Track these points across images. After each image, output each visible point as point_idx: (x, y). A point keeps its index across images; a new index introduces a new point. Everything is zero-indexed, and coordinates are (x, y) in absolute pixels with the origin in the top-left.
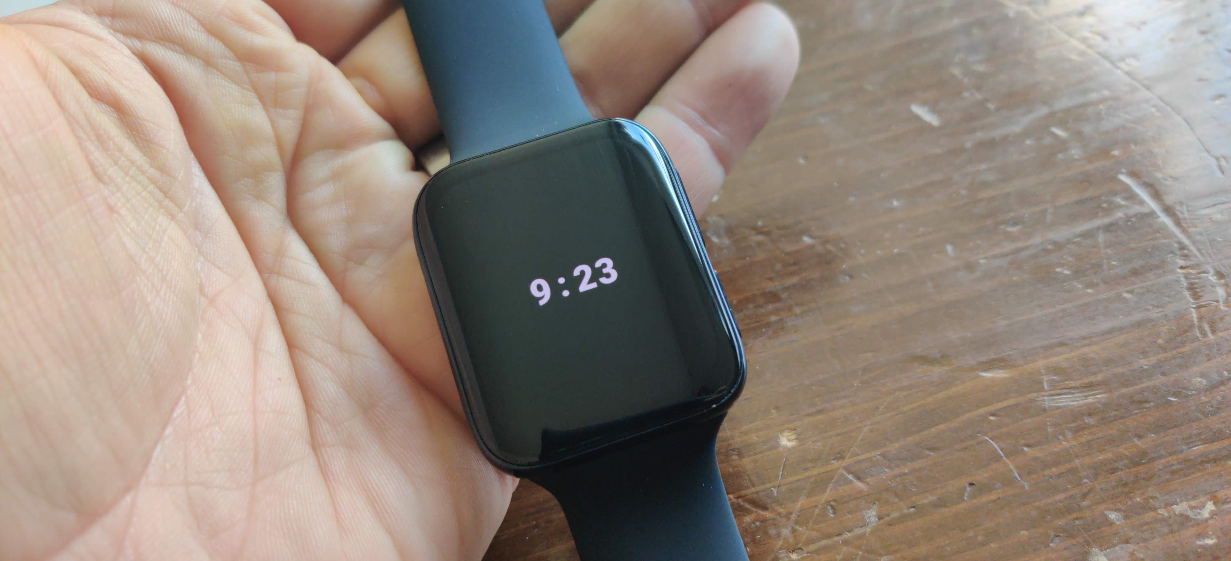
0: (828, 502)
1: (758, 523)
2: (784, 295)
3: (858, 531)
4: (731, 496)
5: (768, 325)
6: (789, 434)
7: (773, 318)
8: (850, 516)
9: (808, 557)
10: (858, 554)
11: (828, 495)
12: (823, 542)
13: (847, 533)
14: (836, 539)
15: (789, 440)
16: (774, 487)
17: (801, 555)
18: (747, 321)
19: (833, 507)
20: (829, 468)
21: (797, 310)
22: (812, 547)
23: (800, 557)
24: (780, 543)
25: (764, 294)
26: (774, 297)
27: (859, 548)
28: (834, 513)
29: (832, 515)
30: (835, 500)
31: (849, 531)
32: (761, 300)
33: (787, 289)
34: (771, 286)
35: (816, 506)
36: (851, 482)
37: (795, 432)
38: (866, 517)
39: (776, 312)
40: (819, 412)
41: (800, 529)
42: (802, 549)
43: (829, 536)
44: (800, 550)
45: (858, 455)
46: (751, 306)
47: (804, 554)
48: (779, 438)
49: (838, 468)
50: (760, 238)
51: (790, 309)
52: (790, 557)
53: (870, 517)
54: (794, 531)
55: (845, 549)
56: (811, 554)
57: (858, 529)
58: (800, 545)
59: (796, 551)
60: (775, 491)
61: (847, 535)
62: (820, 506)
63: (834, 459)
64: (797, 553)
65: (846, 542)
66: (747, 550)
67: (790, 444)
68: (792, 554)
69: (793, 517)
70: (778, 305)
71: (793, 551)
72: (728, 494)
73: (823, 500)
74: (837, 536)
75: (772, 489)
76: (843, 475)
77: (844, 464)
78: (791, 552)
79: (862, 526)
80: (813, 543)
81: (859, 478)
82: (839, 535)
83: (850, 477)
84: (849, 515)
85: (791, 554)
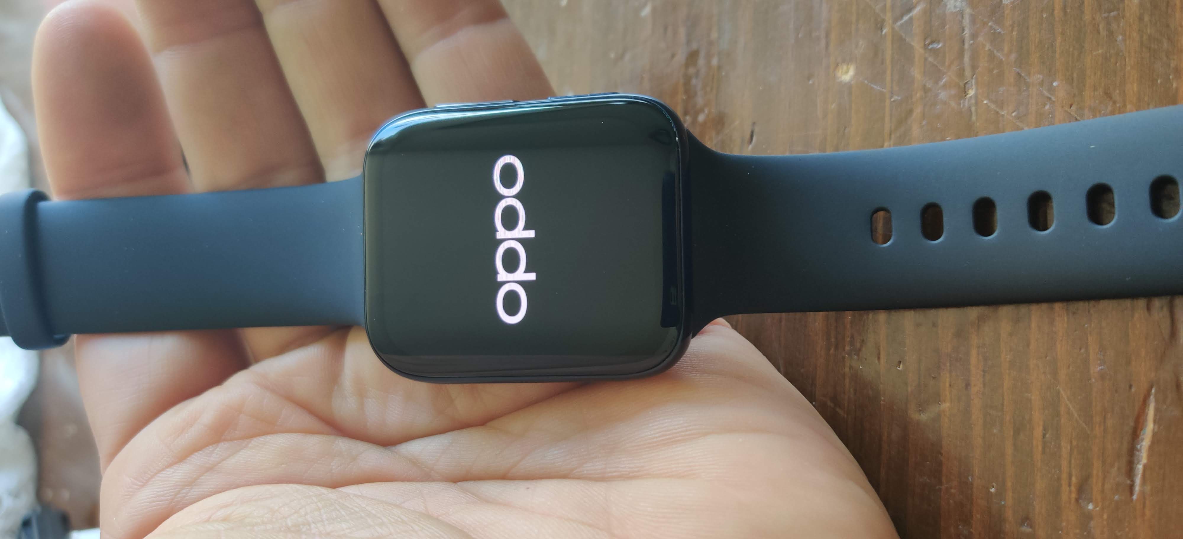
0: (925, 47)
1: (924, 123)
2: (694, 46)
3: (966, 21)
4: (886, 144)
5: (719, 68)
6: (840, 71)
7: (715, 62)
8: (947, 26)
9: (976, 79)
10: (991, 27)
11: (917, 45)
12: (967, 59)
13: (964, 33)
14: (967, 46)
15: (847, 72)
16: (891, 97)
17: (972, 85)
18: (708, 89)
19: (932, 42)
20: (889, 38)
21: (714, 35)
22: (968, 73)
23: (974, 87)
24: (953, 104)
25: (687, 65)
26: (692, 57)
27: (985, 24)
28: (939, 42)
29: (940, 46)
30: (925, 39)
31: (963, 30)
32: (692, 70)
33: (689, 42)
34: (681, 57)
35: (926, 59)
36: (911, 19)
37: (840, 65)
38: (954, 11)
39: (709, 57)
40: (827, 35)
41: (944, 80)
42: (966, 83)
43: (961, 53)
44: (967, 86)
45: (885, 6)
46: (694, 81)
47: (972, 82)
48: (841, 82)
49: (893, 29)
50: (627, 57)
51: (711, 43)
52: (971, 97)
53: (955, 7)
54: (945, 86)
55: (981, 39)
56: (975, 75)
57: (964, 21)
58: (962, 84)
59: (966, 90)
60: (895, 98)
61: (966, 33)
62: (927, 55)
63: (882, 31)
64: (968, 90)
65: (974, 36)
66: (949, 140)
67: (852, 72)
68: (967, 94)
69: (929, 85)
70: (702, 54)
71: (965, 93)
72: (882, 146)
73: (922, 51)
74: (964, 44)
75: (892, 100)
76: (902, 25)
77: (890, 22)
78: (966, 96)
79: (962, 17)
80: (964, 70)
81: (910, 10)
82: (963, 42)
83: (906, 18)
84: (945, 28)
85: (968, 96)
